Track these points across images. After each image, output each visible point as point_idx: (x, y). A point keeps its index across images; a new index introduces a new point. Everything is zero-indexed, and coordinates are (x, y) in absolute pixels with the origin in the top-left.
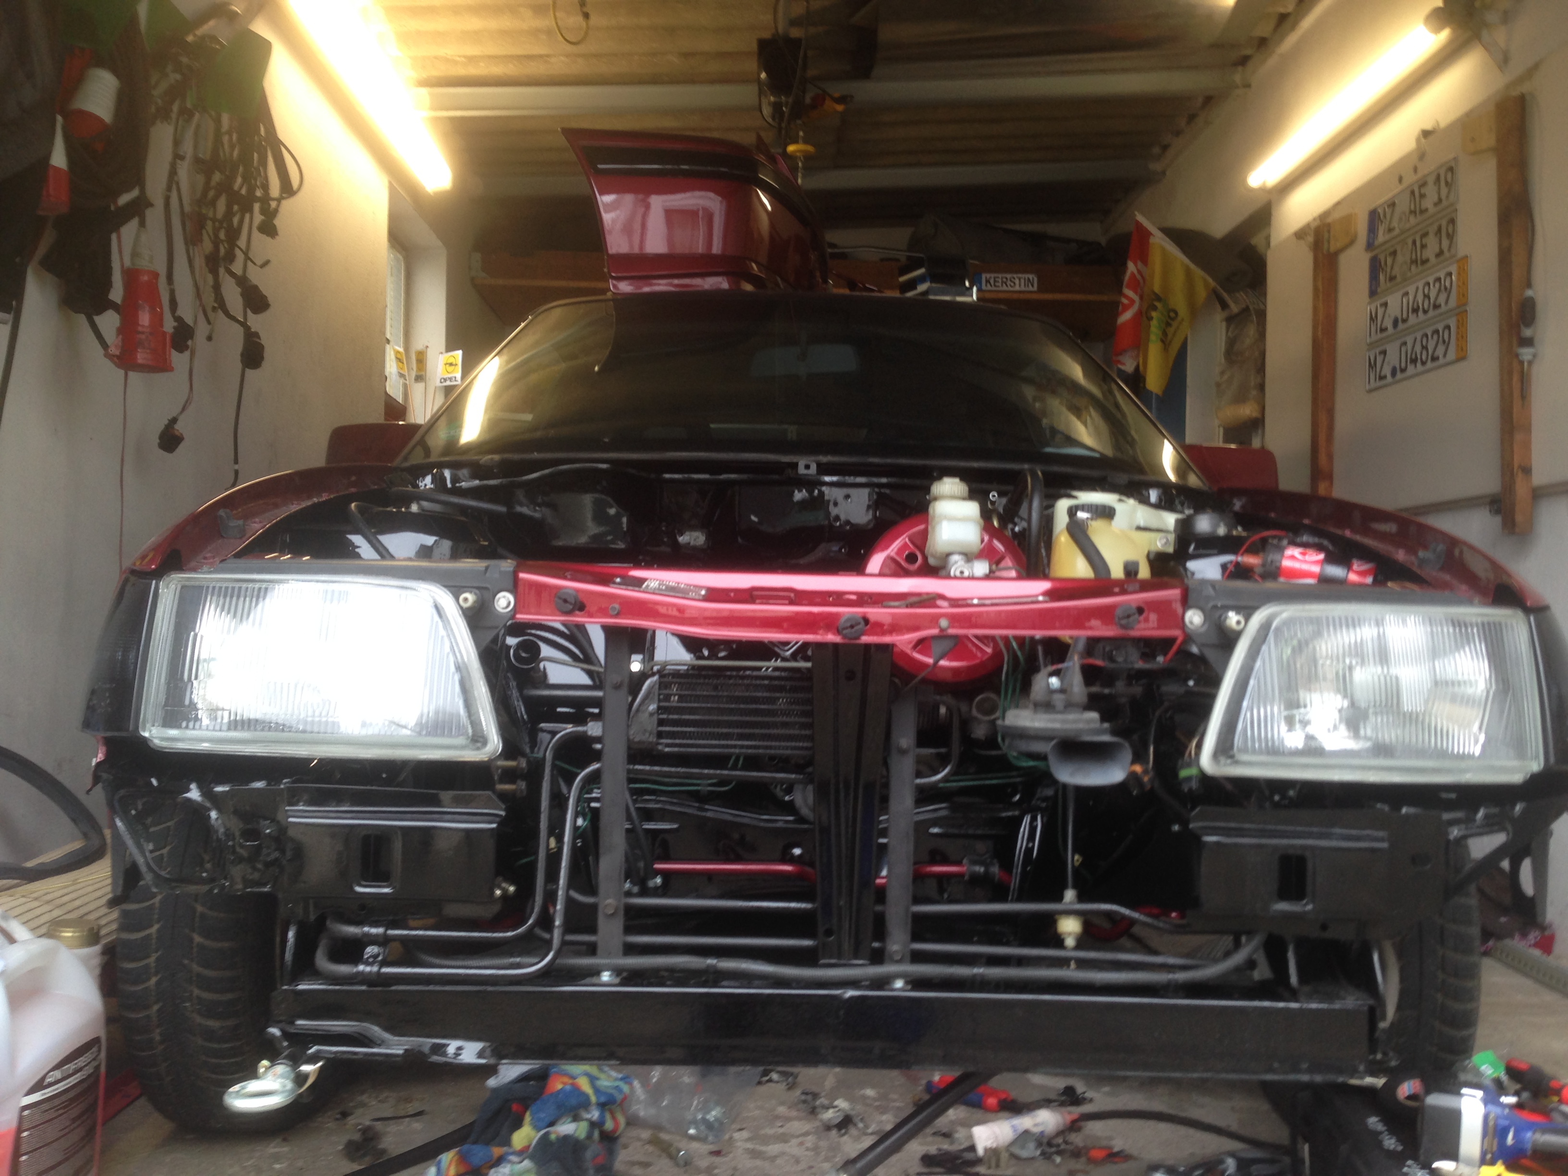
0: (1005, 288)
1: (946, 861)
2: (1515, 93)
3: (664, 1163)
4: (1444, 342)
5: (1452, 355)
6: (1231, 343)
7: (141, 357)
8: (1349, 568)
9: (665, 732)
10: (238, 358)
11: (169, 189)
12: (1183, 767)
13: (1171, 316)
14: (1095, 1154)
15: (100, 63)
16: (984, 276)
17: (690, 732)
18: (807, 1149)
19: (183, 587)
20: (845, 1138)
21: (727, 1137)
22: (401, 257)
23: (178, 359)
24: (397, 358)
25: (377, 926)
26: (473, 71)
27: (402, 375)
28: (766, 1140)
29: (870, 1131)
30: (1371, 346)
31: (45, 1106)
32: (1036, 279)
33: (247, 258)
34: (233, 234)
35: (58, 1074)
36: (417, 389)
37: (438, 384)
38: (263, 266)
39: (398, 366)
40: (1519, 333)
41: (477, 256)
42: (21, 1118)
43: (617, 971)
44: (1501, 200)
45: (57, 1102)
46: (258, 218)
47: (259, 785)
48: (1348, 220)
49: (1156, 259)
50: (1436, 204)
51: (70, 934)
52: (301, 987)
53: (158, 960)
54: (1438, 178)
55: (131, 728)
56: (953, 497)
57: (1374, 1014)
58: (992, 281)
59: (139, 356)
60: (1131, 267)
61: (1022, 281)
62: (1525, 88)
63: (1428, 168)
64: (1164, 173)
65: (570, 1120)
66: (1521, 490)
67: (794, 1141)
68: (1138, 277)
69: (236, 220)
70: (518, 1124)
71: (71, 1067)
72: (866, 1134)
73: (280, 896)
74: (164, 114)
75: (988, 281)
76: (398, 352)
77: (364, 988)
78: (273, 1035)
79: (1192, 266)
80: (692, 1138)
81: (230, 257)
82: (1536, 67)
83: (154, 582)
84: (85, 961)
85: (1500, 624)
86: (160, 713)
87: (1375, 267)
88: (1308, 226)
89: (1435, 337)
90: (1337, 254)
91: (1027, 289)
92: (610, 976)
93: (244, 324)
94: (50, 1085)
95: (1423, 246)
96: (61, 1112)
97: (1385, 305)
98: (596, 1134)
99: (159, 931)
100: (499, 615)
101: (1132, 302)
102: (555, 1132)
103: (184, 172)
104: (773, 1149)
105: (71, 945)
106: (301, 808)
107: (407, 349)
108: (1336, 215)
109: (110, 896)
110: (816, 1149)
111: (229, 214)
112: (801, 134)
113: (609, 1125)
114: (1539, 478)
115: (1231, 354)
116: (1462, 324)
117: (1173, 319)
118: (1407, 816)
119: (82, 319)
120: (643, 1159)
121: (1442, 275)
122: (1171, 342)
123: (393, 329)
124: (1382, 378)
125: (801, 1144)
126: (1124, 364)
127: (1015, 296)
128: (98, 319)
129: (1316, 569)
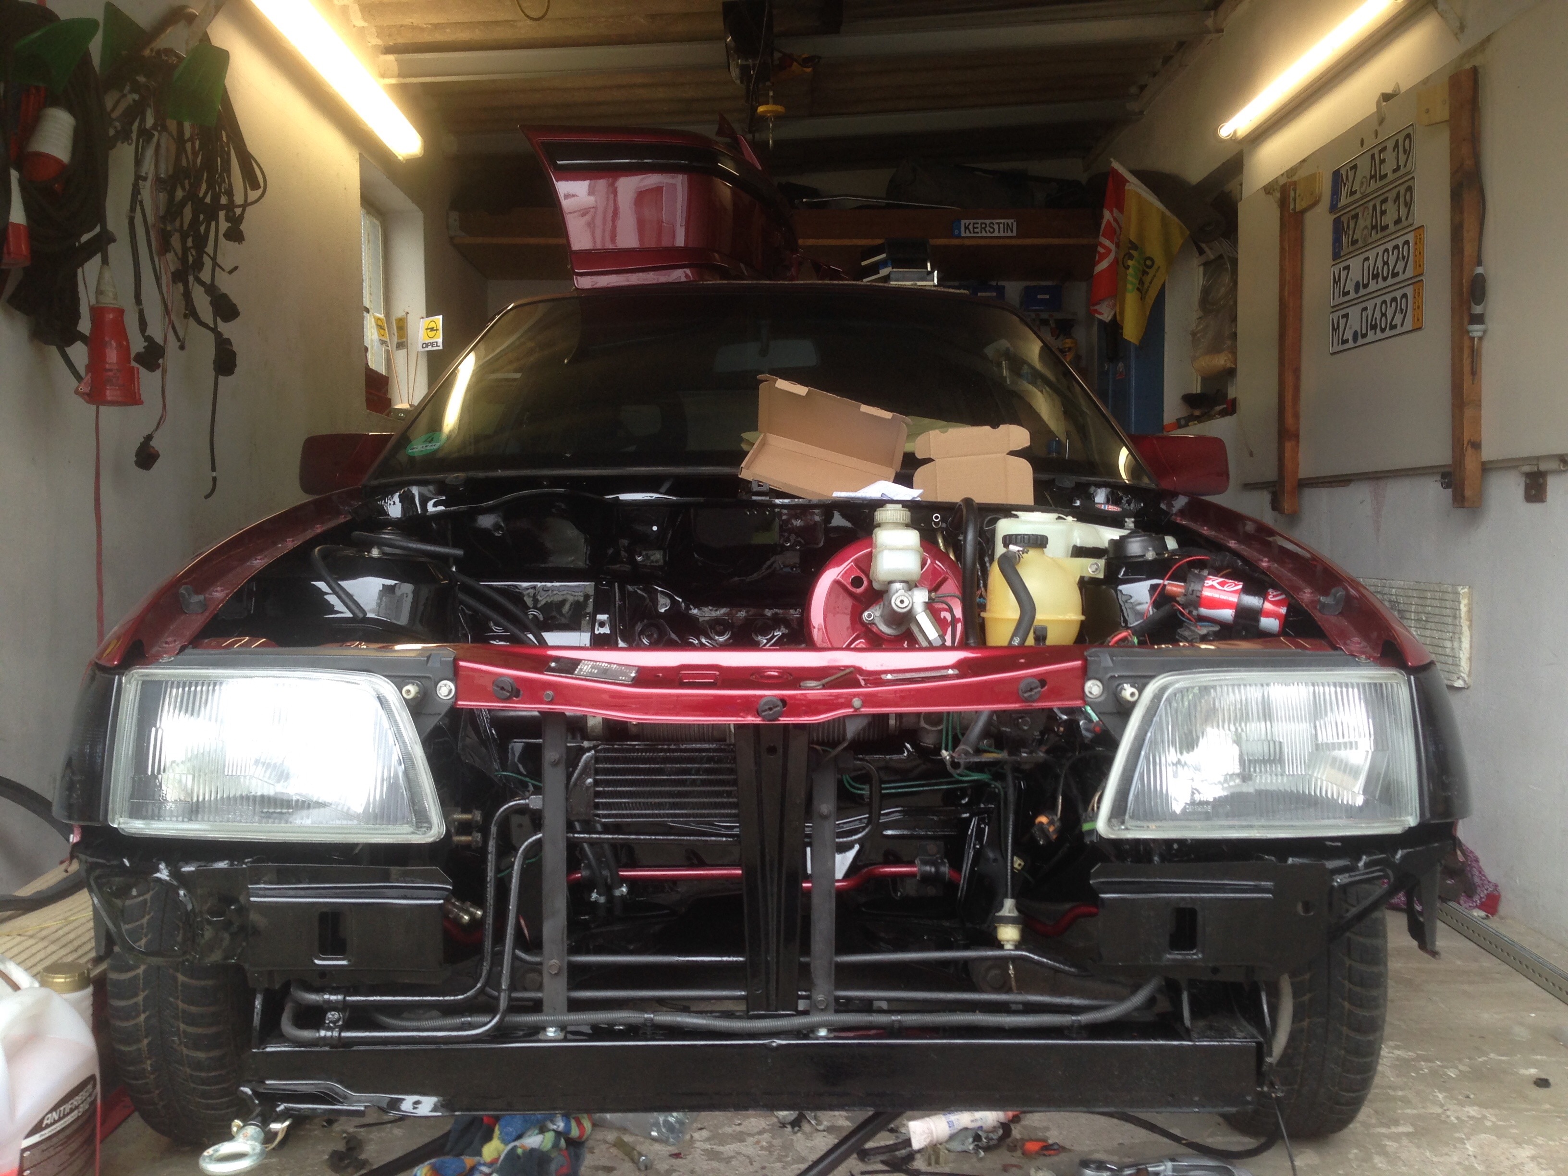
0: (984, 234)
1: (898, 862)
2: (1468, 66)
3: (628, 1166)
4: (1402, 310)
5: (1408, 325)
6: (1206, 292)
7: (109, 394)
8: (1265, 599)
9: (602, 803)
10: (211, 366)
11: (133, 209)
12: (1086, 821)
13: (1147, 264)
14: (1032, 1147)
15: (55, 102)
16: (963, 222)
17: (625, 803)
18: (762, 1148)
19: (144, 682)
20: (799, 1134)
21: (688, 1137)
22: (377, 223)
23: (148, 381)
24: (377, 325)
25: (336, 994)
26: (439, 37)
27: (383, 342)
28: (723, 1140)
29: (821, 1128)
30: (1335, 308)
31: (43, 1146)
32: (1015, 224)
33: (215, 264)
34: (201, 243)
35: (55, 1116)
36: (400, 356)
37: (420, 349)
38: (230, 272)
39: (379, 334)
40: (1469, 308)
41: (454, 215)
42: (22, 1157)
43: (562, 1027)
44: (1453, 174)
45: (55, 1140)
46: (224, 225)
47: (222, 865)
48: (1312, 178)
49: (1131, 206)
50: (1395, 171)
51: (63, 980)
52: (268, 1049)
53: (145, 999)
54: (1396, 145)
55: (101, 818)
56: (896, 525)
57: (1261, 1051)
58: (971, 227)
59: (108, 392)
60: (1107, 215)
61: (1001, 226)
62: (1478, 61)
63: (1389, 131)
64: (1141, 113)
65: (537, 1131)
66: (1471, 465)
67: (750, 1140)
68: (1114, 224)
69: (202, 229)
70: (488, 1137)
71: (68, 1107)
72: (818, 1131)
73: (246, 966)
74: (124, 135)
75: (966, 228)
76: (379, 319)
77: (327, 1049)
78: (246, 1093)
79: (1168, 213)
80: (654, 1139)
81: (198, 265)
82: (1488, 39)
83: (117, 677)
84: (75, 1005)
85: (1381, 685)
86: (127, 806)
87: (1339, 229)
88: (1276, 180)
89: (1394, 304)
90: (1303, 212)
91: (1006, 234)
92: (555, 1032)
93: (214, 330)
94: (48, 1126)
95: (1383, 213)
96: (60, 1148)
97: (1347, 268)
98: (563, 1143)
99: (144, 972)
100: (442, 702)
101: (1109, 251)
102: (523, 1147)
103: (146, 194)
104: (729, 1149)
105: (61, 990)
106: (262, 886)
107: (388, 314)
108: (1303, 173)
109: (93, 954)
110: (770, 1148)
111: (195, 222)
112: (771, 94)
113: (575, 1132)
114: (1488, 453)
115: (1206, 302)
116: (1418, 294)
117: (1150, 267)
118: (1293, 866)
119: (54, 349)
120: (608, 1163)
121: (1400, 242)
122: (1147, 290)
123: (371, 296)
124: (1345, 342)
125: (758, 1142)
126: (1101, 314)
127: (994, 242)
128: (69, 350)
129: (1234, 599)
